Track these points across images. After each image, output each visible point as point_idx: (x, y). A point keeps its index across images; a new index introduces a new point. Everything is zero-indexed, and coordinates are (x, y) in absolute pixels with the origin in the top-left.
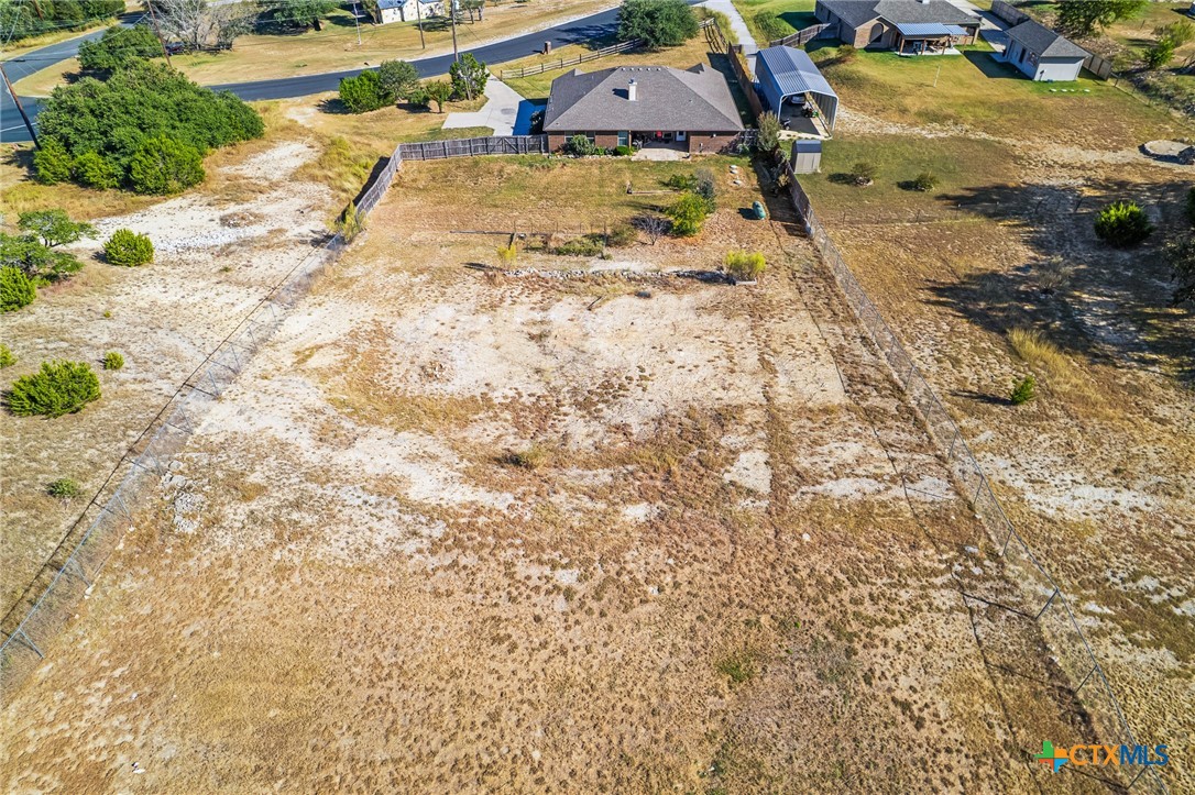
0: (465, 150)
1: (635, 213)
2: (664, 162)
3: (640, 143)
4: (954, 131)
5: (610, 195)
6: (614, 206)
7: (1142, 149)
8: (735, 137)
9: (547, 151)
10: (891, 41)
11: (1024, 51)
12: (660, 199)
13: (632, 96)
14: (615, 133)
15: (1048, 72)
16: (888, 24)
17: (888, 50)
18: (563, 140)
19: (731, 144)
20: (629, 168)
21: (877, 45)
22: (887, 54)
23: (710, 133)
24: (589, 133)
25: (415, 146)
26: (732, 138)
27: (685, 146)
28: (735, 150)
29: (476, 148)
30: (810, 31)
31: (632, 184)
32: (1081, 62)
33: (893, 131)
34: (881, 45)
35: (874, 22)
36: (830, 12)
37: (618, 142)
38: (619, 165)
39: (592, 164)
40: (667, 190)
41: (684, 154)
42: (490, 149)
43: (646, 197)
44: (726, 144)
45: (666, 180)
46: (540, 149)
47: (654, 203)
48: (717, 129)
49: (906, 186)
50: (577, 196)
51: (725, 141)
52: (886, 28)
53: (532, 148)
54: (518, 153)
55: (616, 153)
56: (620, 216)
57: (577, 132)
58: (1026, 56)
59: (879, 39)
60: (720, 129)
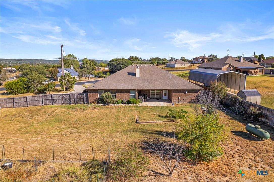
1: (143, 137)
2: (158, 107)
3: (143, 98)
5: (122, 124)
6: (125, 132)
8: (198, 94)
9: (88, 103)
12: (162, 126)
13: (138, 75)
14: (128, 91)
16: (233, 66)
18: (97, 95)
19: (196, 98)
20: (136, 109)
23: (184, 91)
24: (113, 91)
25: (9, 100)
26: (196, 94)
27: (169, 100)
29: (46, 100)
31: (139, 117)
37: (130, 96)
38: (130, 108)
39: (113, 108)
40: (166, 120)
42: (54, 101)
43: (151, 125)
44: (193, 98)
45: (164, 114)
46: (83, 101)
47: (158, 129)
48: (188, 88)
50: (97, 125)
51: (193, 96)
52: (232, 68)
54: (70, 104)
55: (129, 103)
56: (129, 141)
57: (106, 91)
60: (190, 88)
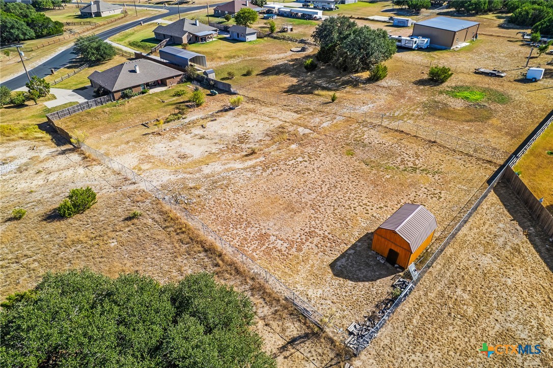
0: (78, 110)
3: (149, 87)
4: (240, 59)
6: (163, 107)
7: (291, 50)
8: (181, 77)
9: (114, 100)
10: (194, 40)
11: (238, 34)
13: (139, 72)
14: (138, 86)
15: (249, 38)
16: (191, 34)
17: (194, 43)
18: (120, 94)
19: (180, 79)
20: (153, 96)
21: (190, 42)
22: (194, 44)
23: (172, 77)
24: (130, 88)
25: (54, 114)
27: (165, 84)
28: (182, 81)
29: (84, 107)
30: (163, 43)
32: (256, 34)
33: (223, 64)
34: (192, 41)
35: (187, 34)
36: (164, 35)
37: (141, 89)
38: (146, 97)
39: (135, 100)
40: (176, 97)
41: (166, 87)
42: (90, 106)
43: (171, 101)
45: (172, 95)
46: (111, 100)
47: (176, 102)
49: (244, 75)
51: (178, 79)
52: (191, 36)
53: (108, 101)
54: (103, 104)
55: (143, 93)
57: (125, 89)
58: (240, 35)
59: (190, 40)
60: (176, 75)
